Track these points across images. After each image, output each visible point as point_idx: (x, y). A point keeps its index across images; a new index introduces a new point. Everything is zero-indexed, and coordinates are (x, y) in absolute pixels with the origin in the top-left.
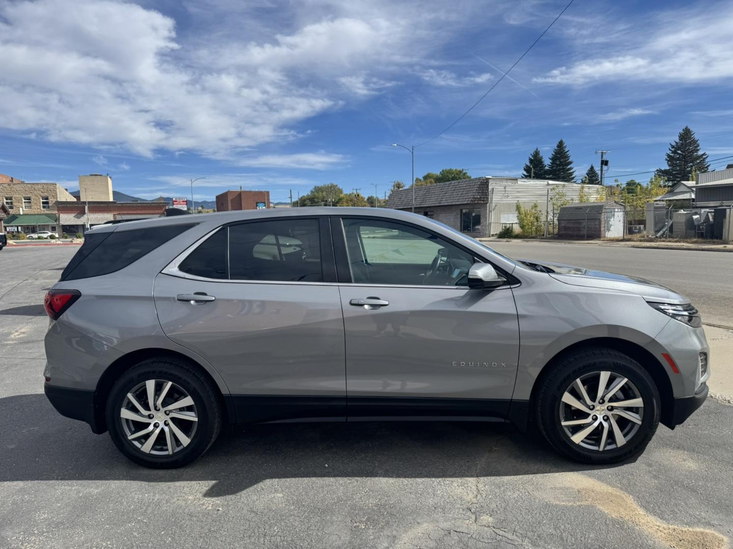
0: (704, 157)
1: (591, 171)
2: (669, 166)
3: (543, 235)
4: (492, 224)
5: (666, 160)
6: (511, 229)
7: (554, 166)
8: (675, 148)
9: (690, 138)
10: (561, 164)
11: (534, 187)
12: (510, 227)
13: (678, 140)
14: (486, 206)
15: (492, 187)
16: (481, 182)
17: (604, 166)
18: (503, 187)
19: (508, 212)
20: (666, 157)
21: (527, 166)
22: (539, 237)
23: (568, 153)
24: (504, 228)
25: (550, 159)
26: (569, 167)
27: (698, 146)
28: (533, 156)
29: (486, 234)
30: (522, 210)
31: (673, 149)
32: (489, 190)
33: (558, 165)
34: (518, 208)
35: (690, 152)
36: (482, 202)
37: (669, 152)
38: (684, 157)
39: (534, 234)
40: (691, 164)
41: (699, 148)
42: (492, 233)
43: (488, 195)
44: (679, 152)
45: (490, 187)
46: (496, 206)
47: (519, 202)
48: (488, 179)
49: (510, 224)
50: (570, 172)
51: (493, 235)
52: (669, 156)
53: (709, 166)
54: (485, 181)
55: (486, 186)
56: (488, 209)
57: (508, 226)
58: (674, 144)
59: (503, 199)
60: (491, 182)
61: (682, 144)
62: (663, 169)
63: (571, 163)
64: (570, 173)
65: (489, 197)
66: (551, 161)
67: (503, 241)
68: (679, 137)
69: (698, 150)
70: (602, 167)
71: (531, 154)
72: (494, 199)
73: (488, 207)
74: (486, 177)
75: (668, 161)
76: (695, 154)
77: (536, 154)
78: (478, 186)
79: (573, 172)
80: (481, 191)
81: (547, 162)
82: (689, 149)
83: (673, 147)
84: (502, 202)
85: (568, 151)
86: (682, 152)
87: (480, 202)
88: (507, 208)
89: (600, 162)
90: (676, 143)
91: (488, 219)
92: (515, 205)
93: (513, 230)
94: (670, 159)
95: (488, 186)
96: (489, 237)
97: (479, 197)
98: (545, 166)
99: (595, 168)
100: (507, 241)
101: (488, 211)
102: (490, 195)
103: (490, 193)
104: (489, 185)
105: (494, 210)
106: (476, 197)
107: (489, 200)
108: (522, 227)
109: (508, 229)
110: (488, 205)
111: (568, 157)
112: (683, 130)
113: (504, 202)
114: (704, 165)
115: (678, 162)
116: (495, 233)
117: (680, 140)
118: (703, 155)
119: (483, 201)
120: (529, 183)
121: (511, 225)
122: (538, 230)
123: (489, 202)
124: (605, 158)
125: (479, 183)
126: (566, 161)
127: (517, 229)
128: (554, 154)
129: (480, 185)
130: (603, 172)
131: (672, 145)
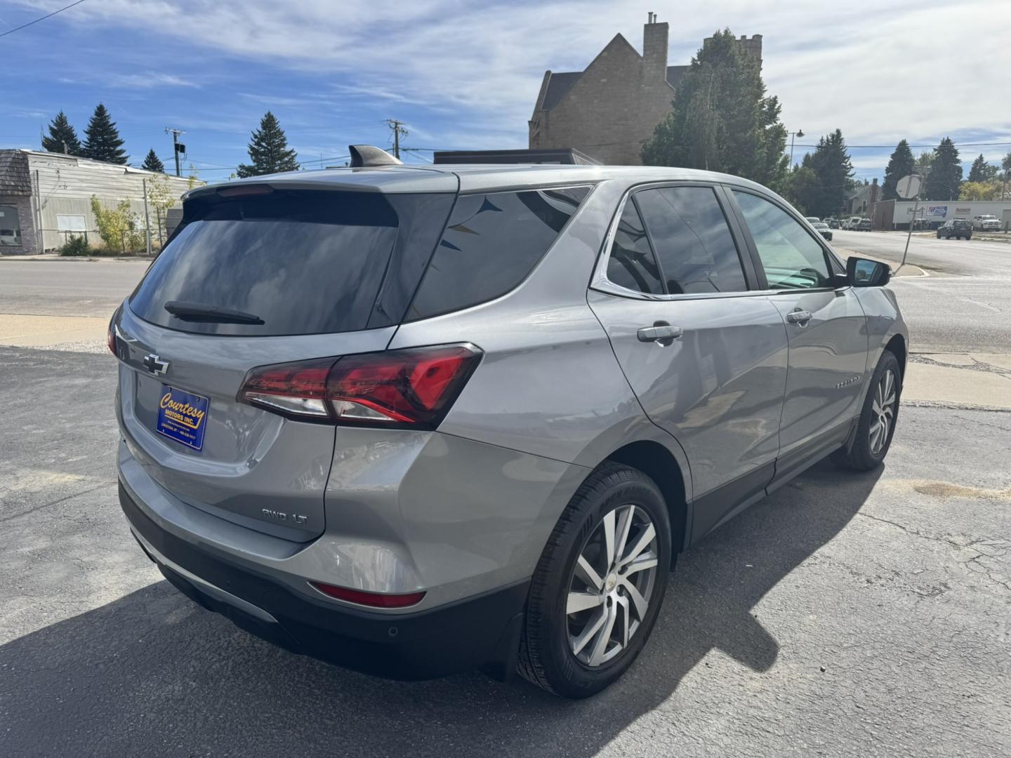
0: (293, 154)
1: (151, 158)
2: (254, 161)
3: (145, 251)
4: (43, 232)
5: (249, 153)
6: (84, 240)
7: (94, 145)
8: (259, 139)
9: (274, 128)
10: (105, 142)
11: (105, 175)
12: (82, 237)
13: (260, 129)
14: (29, 201)
15: (35, 169)
16: (13, 158)
17: (179, 152)
18: (54, 171)
19: (68, 212)
20: (249, 149)
21: (47, 139)
22: (137, 254)
23: (114, 127)
24: (68, 239)
25: (86, 132)
26: (119, 148)
27: (284, 139)
28: (55, 125)
29: (34, 249)
30: (102, 209)
31: (256, 140)
32: (31, 173)
33: (100, 144)
34: (95, 208)
35: (276, 146)
36: (20, 193)
37: (252, 143)
38: (270, 151)
39: (127, 249)
40: (279, 162)
41: (285, 142)
42: (45, 248)
43: (30, 182)
44: (264, 144)
45: (31, 168)
46: (46, 201)
47: (96, 197)
48: (25, 154)
49: (80, 232)
50: (121, 156)
51: (47, 251)
52: (252, 149)
53: (298, 166)
54: (21, 157)
55: (23, 166)
56: (32, 205)
57: (77, 236)
58: (257, 133)
59: (58, 191)
60: (31, 160)
61: (266, 135)
62: (246, 165)
63: (120, 143)
64: (122, 158)
65: (32, 186)
66: (87, 136)
67: (82, 261)
68: (262, 124)
69: (284, 145)
70: (176, 154)
71: (52, 121)
72: (40, 190)
73: (32, 202)
74: (22, 150)
75: (252, 155)
76: (282, 149)
77: (61, 121)
78: (8, 164)
79: (127, 157)
80: (15, 174)
81: (82, 137)
82: (274, 142)
83: (256, 137)
84: (55, 195)
85: (114, 124)
86: (266, 144)
87: (16, 193)
88: (71, 206)
89: (174, 147)
90: (259, 131)
91: (34, 223)
92: (89, 202)
93: (89, 243)
94: (255, 153)
95: (27, 165)
96: (42, 253)
97: (13, 184)
98: (80, 143)
99: (156, 155)
100: (91, 260)
101: (33, 210)
102: (32, 182)
103: (32, 178)
104: (30, 163)
105: (43, 208)
106: (7, 183)
107: (33, 190)
108: (106, 238)
109: (79, 240)
110: (31, 198)
111: (114, 133)
112: (266, 116)
113: (60, 196)
114: (295, 165)
115: (263, 157)
116: (51, 248)
117: (264, 128)
118: (292, 151)
119: (22, 191)
120: (96, 167)
121: (83, 234)
122: (134, 242)
123: (34, 194)
124: (180, 141)
125: (10, 160)
126: (112, 139)
127: (95, 241)
128: (91, 125)
129: (11, 162)
130: (180, 162)
131: (254, 135)
